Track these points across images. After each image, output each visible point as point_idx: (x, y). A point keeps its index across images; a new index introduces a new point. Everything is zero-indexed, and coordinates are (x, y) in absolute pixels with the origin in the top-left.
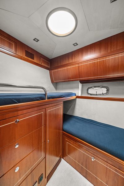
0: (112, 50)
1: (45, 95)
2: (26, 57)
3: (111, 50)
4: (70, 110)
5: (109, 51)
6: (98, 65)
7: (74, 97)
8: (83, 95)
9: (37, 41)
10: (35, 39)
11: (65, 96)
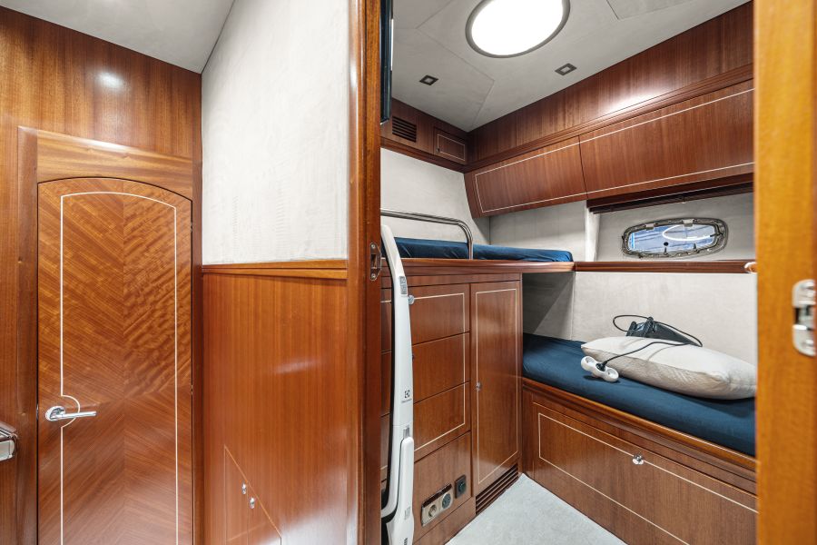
0: (724, 69)
1: (467, 244)
2: (394, 138)
3: (719, 69)
4: (547, 316)
5: (711, 74)
6: (665, 132)
7: (565, 266)
8: (604, 259)
9: (430, 84)
10: (427, 77)
11: (527, 257)
